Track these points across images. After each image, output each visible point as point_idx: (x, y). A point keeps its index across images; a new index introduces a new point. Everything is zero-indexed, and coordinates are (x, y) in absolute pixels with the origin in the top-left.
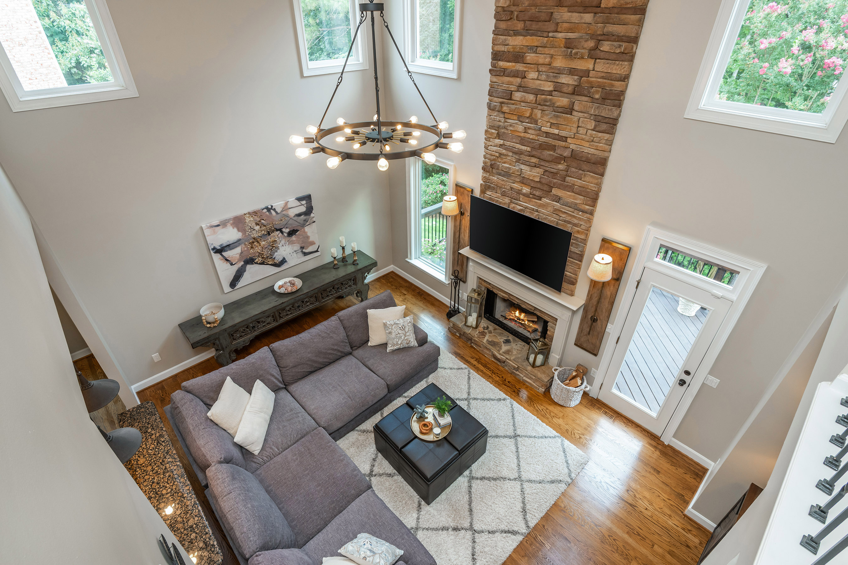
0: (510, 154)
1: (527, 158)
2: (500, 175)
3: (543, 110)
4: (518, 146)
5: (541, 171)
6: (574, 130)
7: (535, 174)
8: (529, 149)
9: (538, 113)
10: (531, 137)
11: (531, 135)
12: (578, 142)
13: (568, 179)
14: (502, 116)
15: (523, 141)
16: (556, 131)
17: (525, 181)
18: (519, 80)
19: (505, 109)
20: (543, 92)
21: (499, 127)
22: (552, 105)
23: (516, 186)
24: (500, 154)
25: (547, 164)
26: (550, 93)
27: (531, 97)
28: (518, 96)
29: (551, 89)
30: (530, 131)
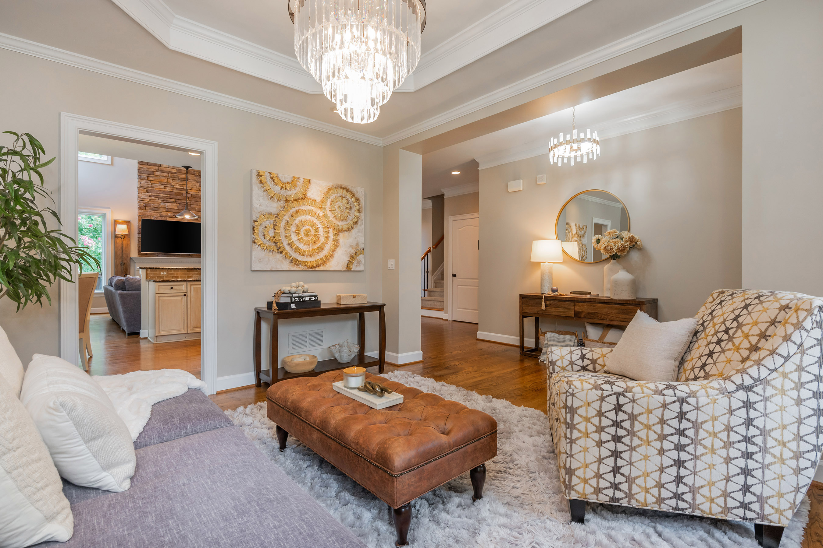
0: (157, 199)
1: (168, 200)
2: (152, 210)
3: (173, 180)
4: (161, 195)
5: (178, 204)
6: (191, 186)
7: (175, 206)
8: (168, 196)
9: (171, 181)
10: (169, 190)
11: (169, 189)
12: (193, 191)
13: (191, 206)
14: (149, 182)
15: (164, 193)
16: (183, 188)
17: (169, 210)
18: (157, 168)
19: (151, 179)
20: (172, 173)
21: (147, 187)
22: (178, 177)
23: (163, 213)
24: (150, 199)
25: (180, 201)
26: (175, 173)
27: (166, 174)
28: (158, 174)
29: (176, 171)
30: (167, 188)
